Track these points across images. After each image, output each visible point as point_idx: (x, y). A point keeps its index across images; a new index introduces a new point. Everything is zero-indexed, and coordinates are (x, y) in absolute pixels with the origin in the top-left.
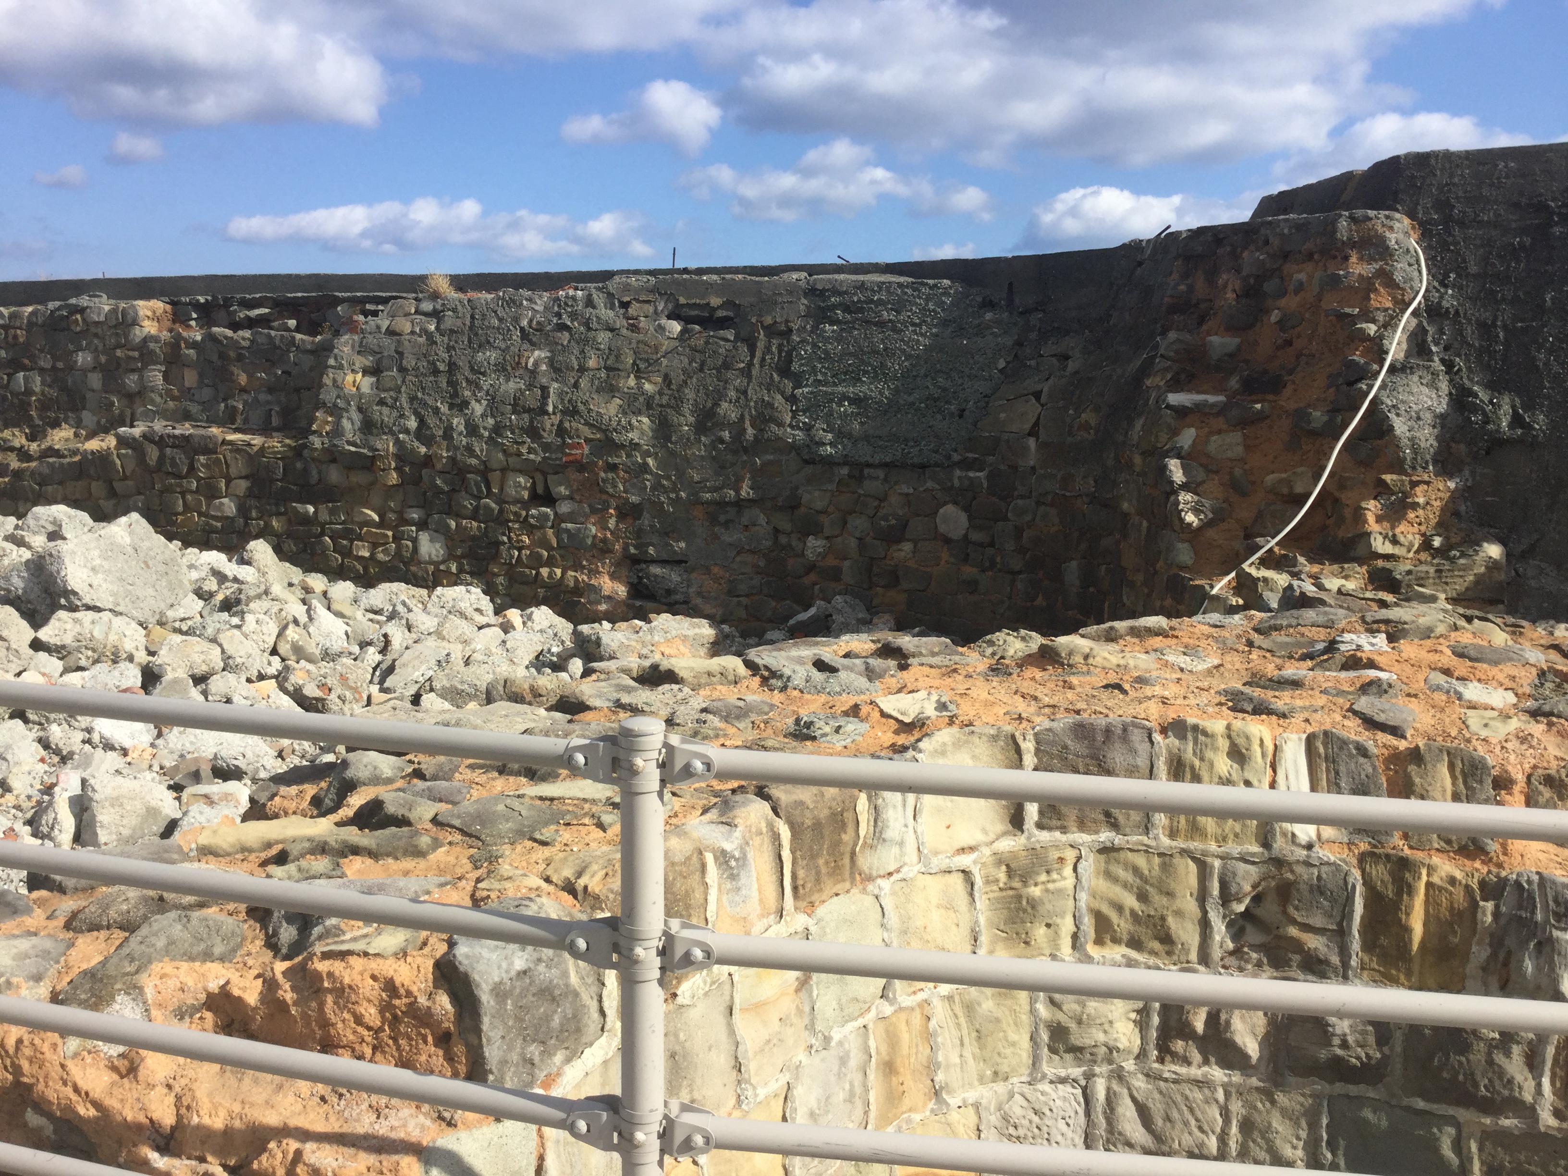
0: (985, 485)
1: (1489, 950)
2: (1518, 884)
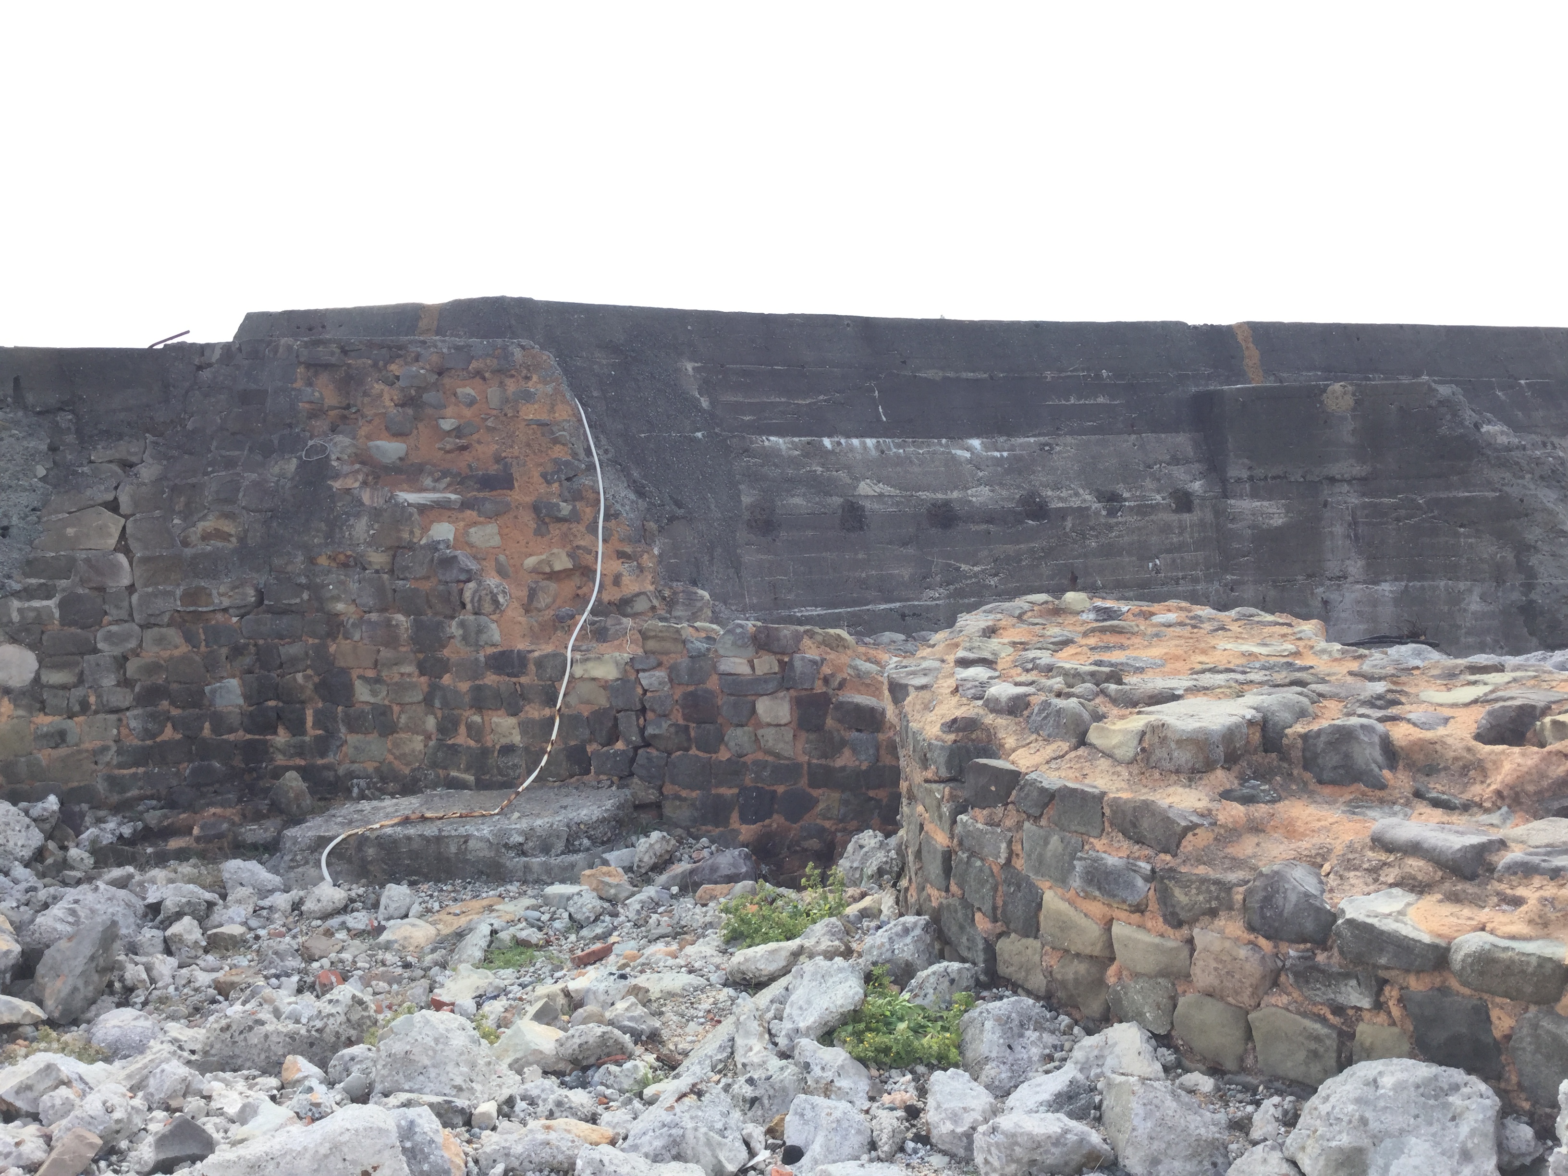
0: (57, 615)
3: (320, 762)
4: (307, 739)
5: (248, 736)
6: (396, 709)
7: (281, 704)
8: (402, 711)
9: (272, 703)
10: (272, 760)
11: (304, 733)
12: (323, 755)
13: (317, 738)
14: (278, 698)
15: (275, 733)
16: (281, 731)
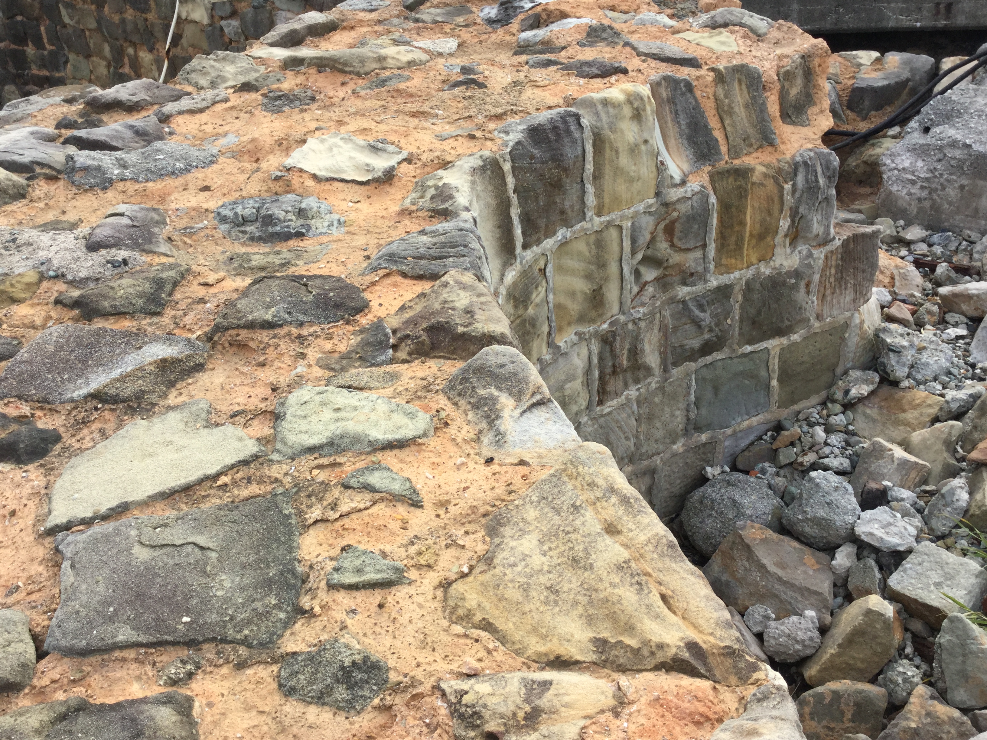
1: (789, 220)
2: (805, 163)
3: (57, 75)
4: (46, 53)
5: (13, 46)
6: (87, 33)
7: (25, 19)
8: (91, 37)
9: (19, 18)
10: (30, 68)
11: (44, 48)
12: (58, 70)
13: (51, 52)
14: (22, 14)
15: (27, 45)
16: (30, 44)
